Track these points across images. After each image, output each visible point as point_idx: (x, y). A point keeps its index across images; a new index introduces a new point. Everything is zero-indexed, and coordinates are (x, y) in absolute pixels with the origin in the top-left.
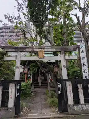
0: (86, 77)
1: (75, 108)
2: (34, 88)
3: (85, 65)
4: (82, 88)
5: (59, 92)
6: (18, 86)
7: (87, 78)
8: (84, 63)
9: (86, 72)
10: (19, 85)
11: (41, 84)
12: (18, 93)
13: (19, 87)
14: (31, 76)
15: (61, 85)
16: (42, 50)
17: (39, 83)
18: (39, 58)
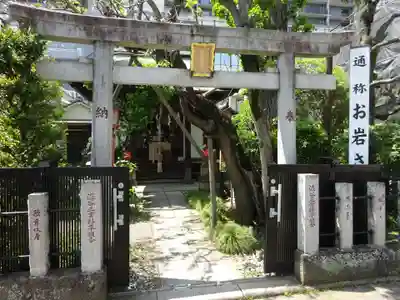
0: (359, 158)
1: (324, 262)
3: (361, 114)
4: (351, 198)
5: (272, 210)
6: (118, 190)
7: (362, 162)
8: (358, 107)
9: (363, 140)
10: (121, 185)
12: (122, 216)
13: (121, 193)
15: (280, 186)
18: (191, 77)
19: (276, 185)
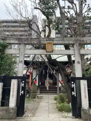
2: (41, 93)
6: (22, 83)
11: (49, 88)
12: (23, 91)
14: (36, 77)
16: (51, 41)
17: (47, 88)
18: (47, 52)
19: (73, 84)
